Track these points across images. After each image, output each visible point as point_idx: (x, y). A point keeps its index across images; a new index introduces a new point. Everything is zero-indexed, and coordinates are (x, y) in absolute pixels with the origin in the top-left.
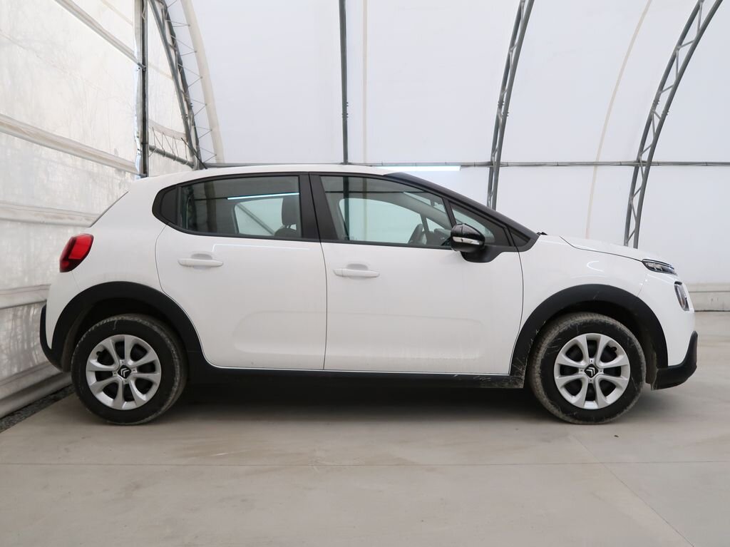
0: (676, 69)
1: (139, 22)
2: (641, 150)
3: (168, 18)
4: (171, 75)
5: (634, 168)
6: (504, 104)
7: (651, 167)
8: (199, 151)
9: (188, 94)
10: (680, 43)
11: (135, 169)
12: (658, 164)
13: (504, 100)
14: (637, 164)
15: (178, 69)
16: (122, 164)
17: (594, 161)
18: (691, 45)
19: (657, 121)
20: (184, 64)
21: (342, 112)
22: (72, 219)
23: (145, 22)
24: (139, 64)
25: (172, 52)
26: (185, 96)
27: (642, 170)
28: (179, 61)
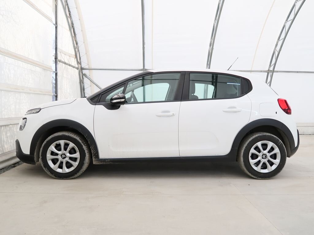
0: (285, 31)
1: (55, 6)
2: (270, 66)
3: (67, 5)
4: (68, 29)
5: (267, 73)
6: (212, 45)
7: (274, 73)
8: (81, 62)
9: (76, 38)
10: (287, 20)
11: (52, 69)
12: (277, 72)
13: (212, 43)
14: (268, 72)
15: (72, 27)
16: (46, 67)
17: (250, 70)
18: (291, 21)
19: (276, 53)
20: (74, 25)
21: (142, 47)
22: (23, 90)
23: (57, 6)
24: (54, 24)
25: (69, 19)
26: (75, 39)
27: (270, 74)
28: (72, 24)
